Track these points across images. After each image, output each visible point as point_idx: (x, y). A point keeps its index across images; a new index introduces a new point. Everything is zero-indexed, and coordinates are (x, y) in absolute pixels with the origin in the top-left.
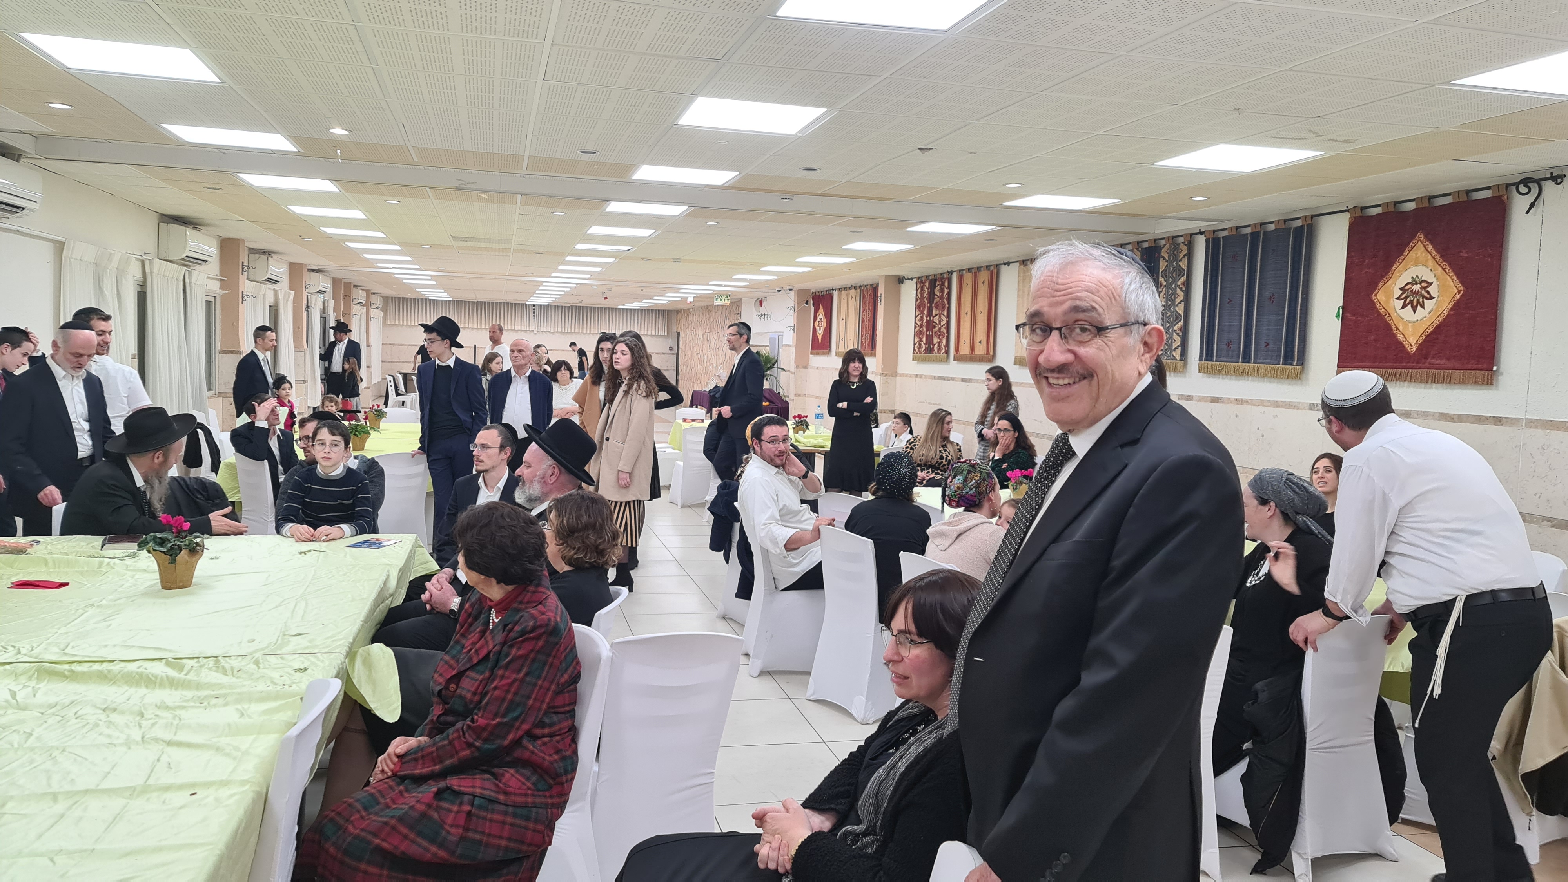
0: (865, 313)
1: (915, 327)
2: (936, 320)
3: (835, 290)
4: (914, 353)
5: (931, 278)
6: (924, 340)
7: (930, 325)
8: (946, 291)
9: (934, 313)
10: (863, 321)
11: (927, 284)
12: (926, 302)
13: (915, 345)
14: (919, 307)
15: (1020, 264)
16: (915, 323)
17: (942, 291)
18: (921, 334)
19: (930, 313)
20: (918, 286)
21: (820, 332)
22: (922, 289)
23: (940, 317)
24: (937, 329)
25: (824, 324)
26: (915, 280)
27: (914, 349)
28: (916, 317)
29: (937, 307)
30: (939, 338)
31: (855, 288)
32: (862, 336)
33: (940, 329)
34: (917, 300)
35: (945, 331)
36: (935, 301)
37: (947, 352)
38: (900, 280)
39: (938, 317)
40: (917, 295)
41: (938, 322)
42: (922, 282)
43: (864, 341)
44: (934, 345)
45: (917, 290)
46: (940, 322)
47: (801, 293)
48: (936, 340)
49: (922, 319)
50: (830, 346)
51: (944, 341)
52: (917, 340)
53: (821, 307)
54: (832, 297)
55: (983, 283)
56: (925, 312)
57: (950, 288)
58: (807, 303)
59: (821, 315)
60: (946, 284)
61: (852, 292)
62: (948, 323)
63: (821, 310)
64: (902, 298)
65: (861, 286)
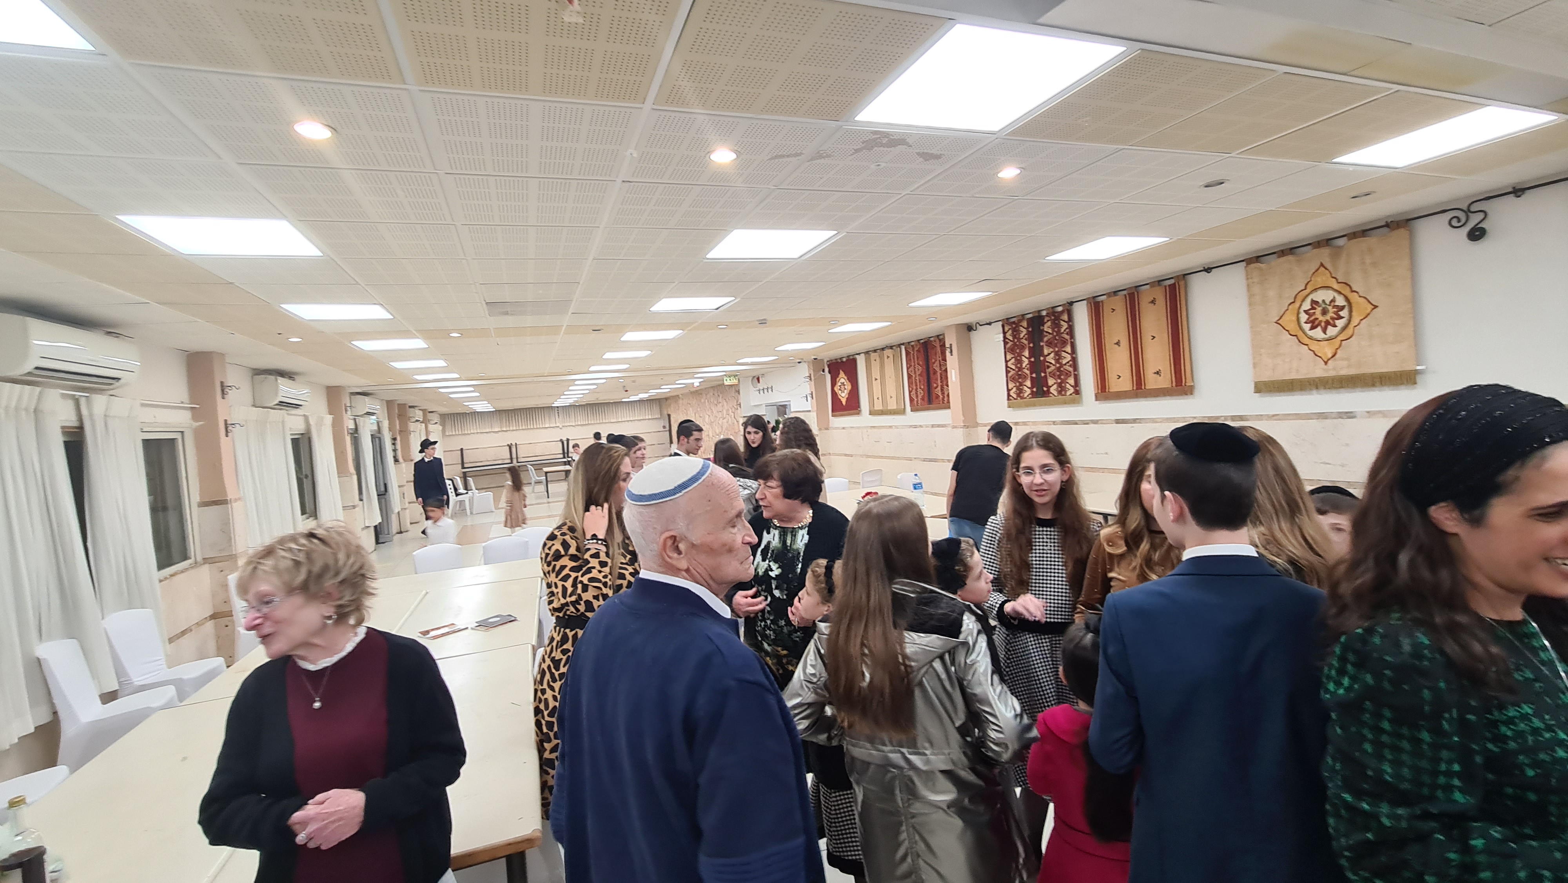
0: (912, 369)
1: (1007, 372)
2: (1051, 359)
3: (859, 354)
4: (1008, 399)
5: (1030, 316)
6: (1028, 383)
7: (1038, 366)
8: (1065, 326)
9: (1046, 352)
10: (909, 377)
11: (1025, 324)
12: (1026, 342)
13: (1009, 390)
14: (1012, 348)
15: (1248, 264)
16: (1007, 367)
17: (1056, 325)
18: (1019, 378)
19: (1036, 352)
20: (1006, 329)
21: (843, 395)
22: (1016, 331)
23: (1058, 354)
24: (1053, 368)
25: (848, 387)
26: (1001, 323)
27: (1009, 395)
28: (1006, 362)
29: (1049, 344)
30: (1060, 378)
31: (891, 347)
32: (910, 392)
33: (1058, 369)
34: (1005, 343)
35: (1071, 369)
36: (1045, 339)
37: (1077, 392)
38: (970, 328)
39: (1052, 355)
40: (1005, 338)
41: (1053, 362)
42: (1014, 323)
43: (914, 397)
44: (1049, 387)
45: (1004, 333)
46: (1057, 361)
47: (816, 363)
48: (1051, 381)
49: (1019, 362)
50: (859, 406)
51: (1071, 381)
52: (1011, 385)
53: (841, 371)
54: (855, 361)
55: (1153, 302)
56: (1026, 353)
57: (1070, 319)
58: (823, 371)
59: (842, 379)
60: (1065, 317)
61: (888, 352)
62: (1074, 360)
63: (842, 374)
64: (973, 347)
65: (899, 346)
